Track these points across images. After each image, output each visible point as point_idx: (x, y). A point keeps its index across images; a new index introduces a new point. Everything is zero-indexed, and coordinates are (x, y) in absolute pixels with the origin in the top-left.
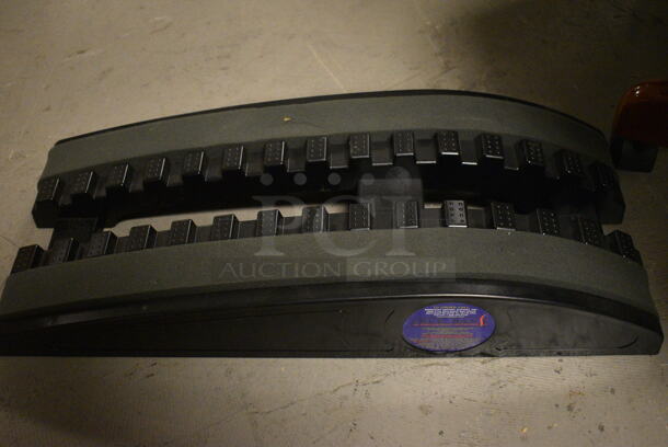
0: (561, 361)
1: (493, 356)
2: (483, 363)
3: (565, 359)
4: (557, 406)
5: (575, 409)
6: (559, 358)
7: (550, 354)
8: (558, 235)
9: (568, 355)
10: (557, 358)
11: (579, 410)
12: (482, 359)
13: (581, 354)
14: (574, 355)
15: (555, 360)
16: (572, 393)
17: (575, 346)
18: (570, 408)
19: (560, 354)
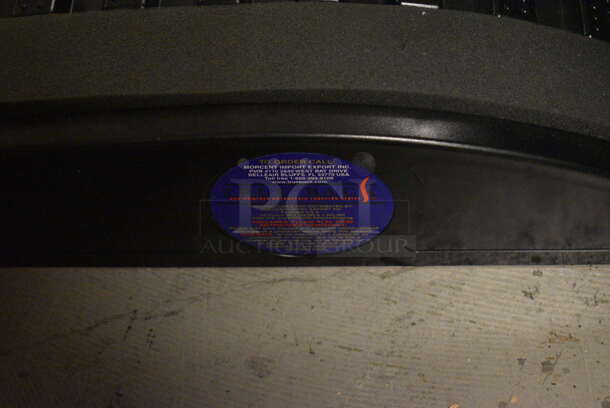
0: (539, 274)
1: (405, 265)
2: (383, 277)
3: (547, 271)
4: (521, 361)
5: (557, 370)
6: (536, 268)
7: (517, 261)
8: (531, 17)
9: (553, 261)
10: (530, 269)
11: (566, 371)
12: (383, 270)
13: (580, 261)
14: (565, 262)
15: (525, 271)
16: (554, 337)
17: (569, 245)
18: (547, 366)
19: (537, 261)
